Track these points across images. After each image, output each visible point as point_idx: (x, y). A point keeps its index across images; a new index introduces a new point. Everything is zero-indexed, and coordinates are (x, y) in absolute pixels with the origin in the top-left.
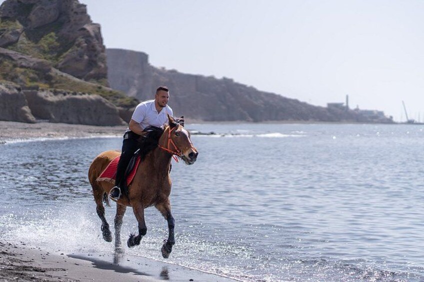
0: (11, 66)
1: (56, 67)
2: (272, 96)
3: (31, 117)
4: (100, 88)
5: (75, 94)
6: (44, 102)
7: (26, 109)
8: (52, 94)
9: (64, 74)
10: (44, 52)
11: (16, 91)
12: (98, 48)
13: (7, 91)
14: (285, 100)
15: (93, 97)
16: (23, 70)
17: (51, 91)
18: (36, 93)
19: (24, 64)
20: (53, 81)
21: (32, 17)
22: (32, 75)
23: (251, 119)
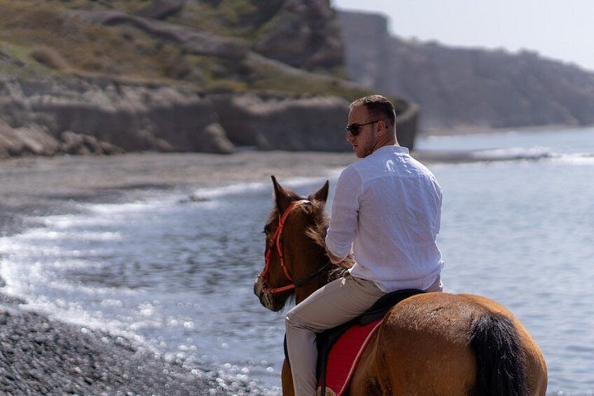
0: (176, 52)
1: (254, 49)
3: (225, 144)
4: (335, 84)
5: (298, 97)
6: (245, 116)
7: (215, 129)
8: (258, 100)
9: (272, 63)
10: (230, 25)
11: (196, 99)
12: (327, 13)
13: (181, 99)
15: (329, 101)
16: (198, 59)
17: (256, 95)
18: (230, 100)
19: (200, 48)
20: (252, 76)
22: (216, 67)
23: (575, 121)
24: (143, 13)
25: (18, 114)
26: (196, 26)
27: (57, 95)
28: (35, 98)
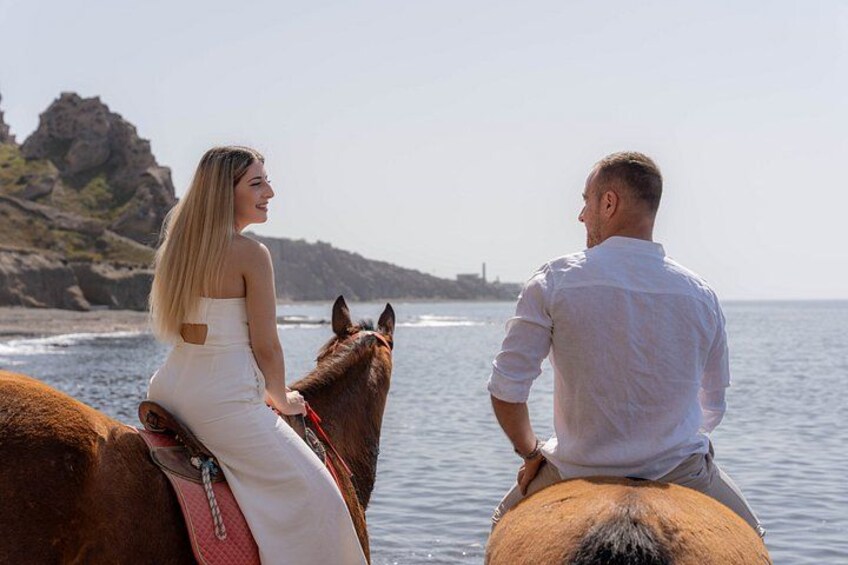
0: (45, 227)
1: (109, 228)
2: (385, 265)
3: (84, 303)
6: (103, 280)
7: (75, 290)
8: (112, 268)
9: (124, 239)
10: (91, 208)
11: (60, 265)
13: (48, 264)
14: (401, 271)
16: (62, 233)
17: (110, 264)
18: (88, 267)
19: (64, 225)
20: (108, 249)
21: (71, 157)
22: (76, 241)
23: (357, 298)
24: (17, 195)
26: (61, 206)
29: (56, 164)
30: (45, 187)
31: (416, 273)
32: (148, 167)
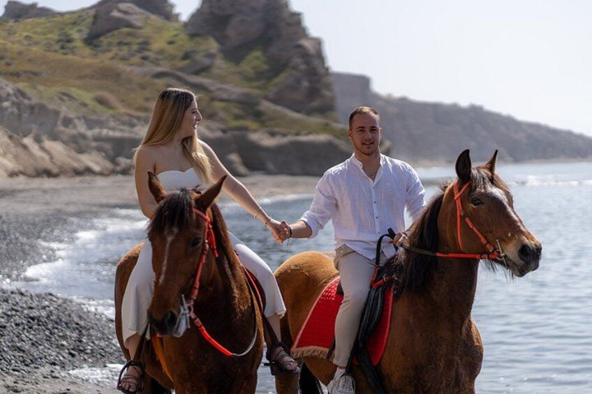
1: (266, 98)
2: (537, 127)
3: (242, 169)
4: (327, 125)
5: (297, 134)
6: (256, 147)
7: (234, 157)
8: (267, 136)
9: (279, 108)
10: (249, 79)
11: (221, 134)
12: (322, 71)
14: (555, 132)
15: (322, 138)
16: (223, 105)
17: (266, 132)
18: (245, 136)
19: (225, 96)
20: (264, 118)
21: (231, 32)
22: (236, 111)
23: (510, 159)
24: (181, 69)
25: (82, 142)
26: (222, 79)
27: (113, 129)
28: (96, 131)
29: (218, 40)
30: (206, 61)
31: (570, 133)
32: (300, 38)
